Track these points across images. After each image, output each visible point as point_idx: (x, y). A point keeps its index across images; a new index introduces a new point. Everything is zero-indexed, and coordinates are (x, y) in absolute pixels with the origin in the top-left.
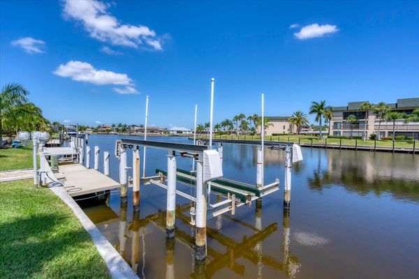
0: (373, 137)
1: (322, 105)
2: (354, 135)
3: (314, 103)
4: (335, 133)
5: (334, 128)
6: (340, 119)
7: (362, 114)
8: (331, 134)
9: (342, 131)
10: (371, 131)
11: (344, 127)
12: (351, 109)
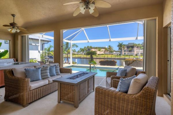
0: (136, 55)
1: (122, 43)
2: (130, 54)
3: (119, 43)
4: (124, 54)
5: (124, 52)
6: (126, 49)
7: (133, 47)
8: (123, 54)
9: (126, 53)
10: (135, 53)
11: (127, 52)
12: (129, 45)
